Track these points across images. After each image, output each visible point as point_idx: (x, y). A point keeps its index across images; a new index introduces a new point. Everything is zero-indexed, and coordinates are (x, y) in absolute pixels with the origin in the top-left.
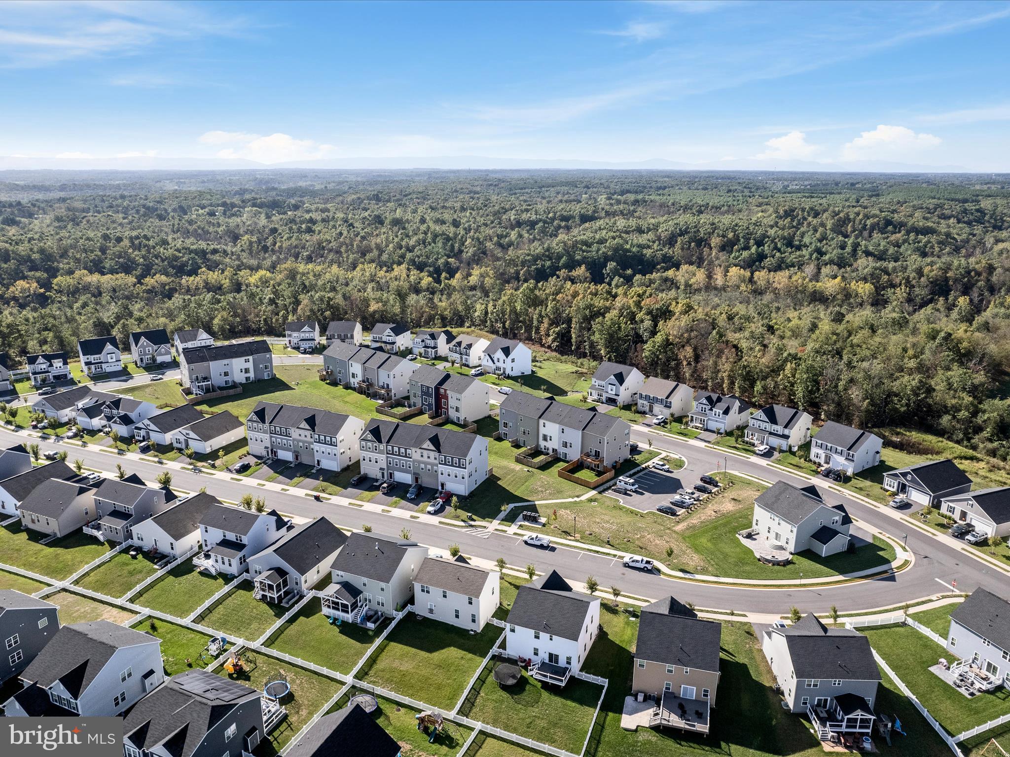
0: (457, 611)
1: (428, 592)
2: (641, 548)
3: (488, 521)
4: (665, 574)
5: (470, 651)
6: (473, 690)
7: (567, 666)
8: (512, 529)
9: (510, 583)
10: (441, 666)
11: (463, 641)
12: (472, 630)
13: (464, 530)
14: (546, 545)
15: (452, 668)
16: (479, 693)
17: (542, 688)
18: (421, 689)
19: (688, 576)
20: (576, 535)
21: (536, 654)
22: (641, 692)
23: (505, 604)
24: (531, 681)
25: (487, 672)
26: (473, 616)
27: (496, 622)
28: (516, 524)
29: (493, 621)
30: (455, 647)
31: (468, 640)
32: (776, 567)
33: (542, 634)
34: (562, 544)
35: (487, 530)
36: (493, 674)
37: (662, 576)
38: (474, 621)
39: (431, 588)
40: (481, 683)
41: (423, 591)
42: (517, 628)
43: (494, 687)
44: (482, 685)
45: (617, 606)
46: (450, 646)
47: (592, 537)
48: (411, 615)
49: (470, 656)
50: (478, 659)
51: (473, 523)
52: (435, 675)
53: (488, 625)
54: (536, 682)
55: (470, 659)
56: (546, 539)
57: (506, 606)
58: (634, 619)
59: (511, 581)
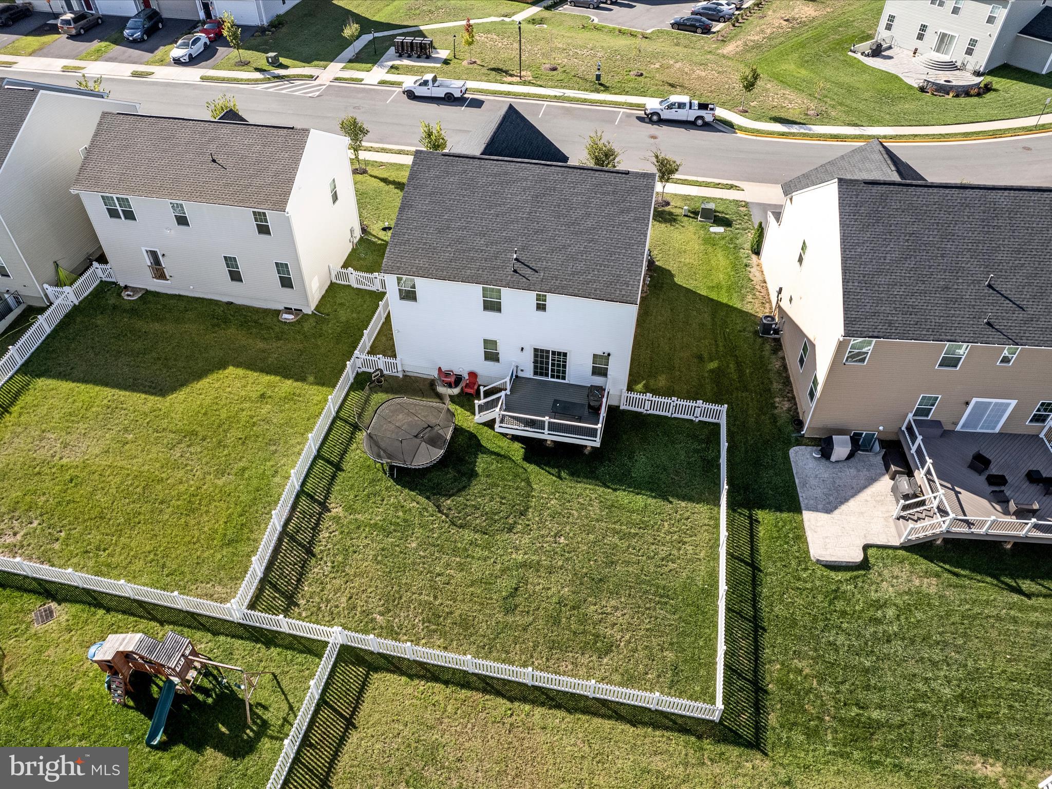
0: (230, 262)
1: (130, 215)
2: (672, 86)
3: (315, 66)
4: (742, 129)
5: (284, 371)
6: (304, 502)
7: (598, 381)
8: (375, 75)
9: (384, 180)
10: (194, 433)
11: (261, 345)
12: (288, 310)
13: (260, 87)
14: (457, 94)
15: (234, 434)
16: (324, 507)
17: (526, 458)
18: (131, 521)
19: (795, 129)
20: (523, 73)
21: (492, 355)
22: (841, 432)
23: (376, 229)
24: (487, 438)
25: (343, 430)
26: (282, 268)
27: (354, 278)
28: (382, 66)
29: (346, 277)
30: (238, 365)
31: (278, 338)
32: (963, 100)
33: (508, 296)
34: (494, 93)
35: (315, 83)
36: (361, 436)
37: (740, 134)
38: (286, 283)
39: (136, 203)
40: (330, 470)
41: (113, 214)
42: (422, 285)
43: (373, 482)
44: (334, 477)
45: (668, 204)
46: (222, 365)
47: (558, 75)
48: (107, 288)
49: (288, 385)
50: (312, 391)
51: (282, 72)
52: (176, 466)
53: (333, 289)
54: (505, 443)
55: (290, 397)
56: (455, 86)
57: (382, 234)
58: (721, 229)
59: (384, 175)
